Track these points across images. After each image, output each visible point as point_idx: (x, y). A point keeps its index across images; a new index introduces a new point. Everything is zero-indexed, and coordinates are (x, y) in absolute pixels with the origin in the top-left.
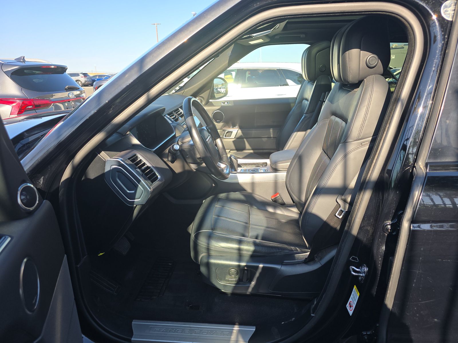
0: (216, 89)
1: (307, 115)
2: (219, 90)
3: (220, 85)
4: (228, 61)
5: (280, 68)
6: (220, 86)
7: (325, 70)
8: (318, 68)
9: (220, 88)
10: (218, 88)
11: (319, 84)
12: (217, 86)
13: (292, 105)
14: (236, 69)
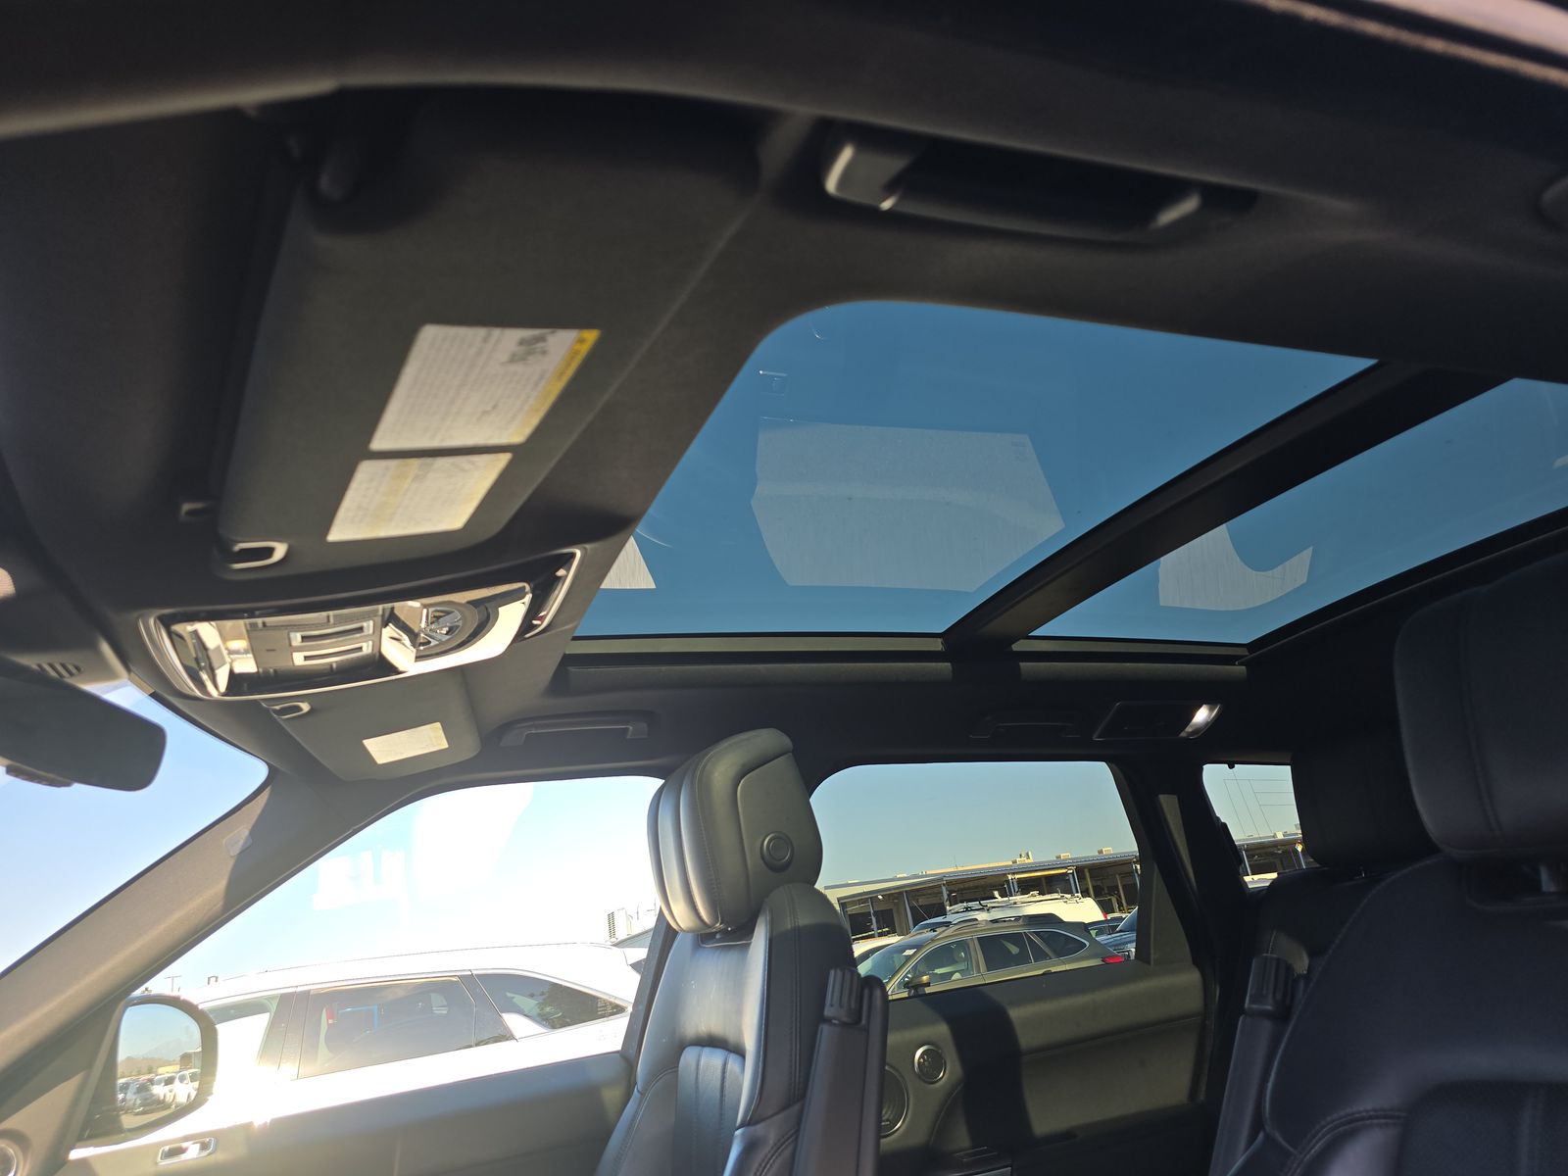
0: (143, 1088)
1: (759, 1129)
2: (159, 1090)
3: (170, 1064)
4: (223, 884)
5: (475, 972)
6: (165, 1072)
7: (789, 863)
8: (758, 850)
9: (169, 1081)
10: (151, 1081)
11: (789, 927)
12: (150, 1071)
13: (611, 1096)
14: (272, 998)
